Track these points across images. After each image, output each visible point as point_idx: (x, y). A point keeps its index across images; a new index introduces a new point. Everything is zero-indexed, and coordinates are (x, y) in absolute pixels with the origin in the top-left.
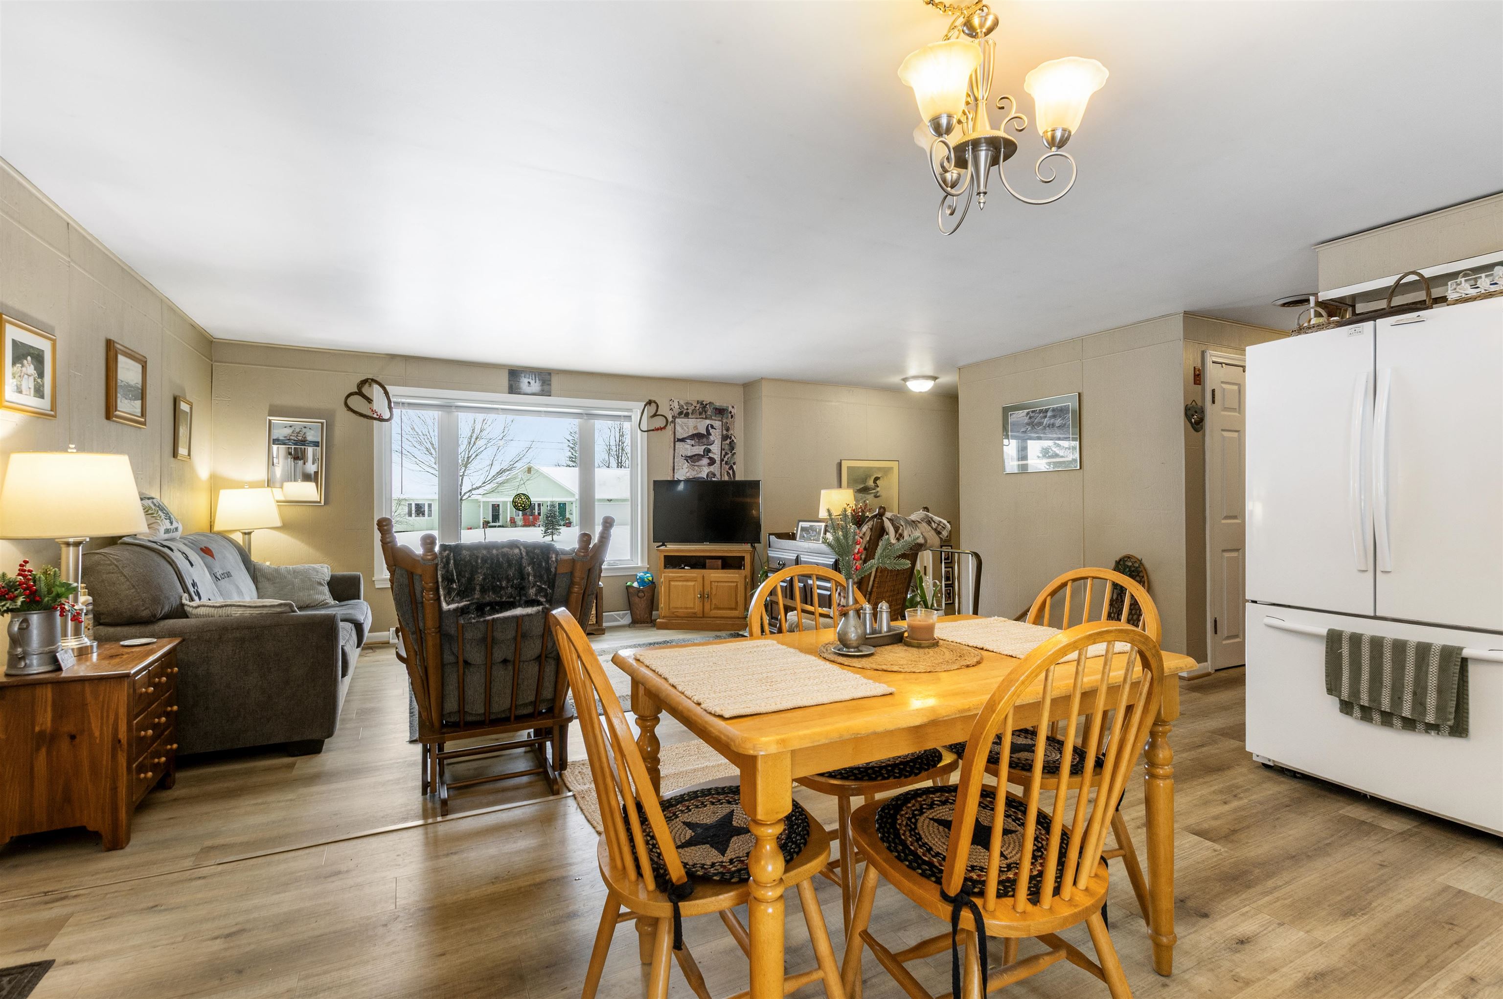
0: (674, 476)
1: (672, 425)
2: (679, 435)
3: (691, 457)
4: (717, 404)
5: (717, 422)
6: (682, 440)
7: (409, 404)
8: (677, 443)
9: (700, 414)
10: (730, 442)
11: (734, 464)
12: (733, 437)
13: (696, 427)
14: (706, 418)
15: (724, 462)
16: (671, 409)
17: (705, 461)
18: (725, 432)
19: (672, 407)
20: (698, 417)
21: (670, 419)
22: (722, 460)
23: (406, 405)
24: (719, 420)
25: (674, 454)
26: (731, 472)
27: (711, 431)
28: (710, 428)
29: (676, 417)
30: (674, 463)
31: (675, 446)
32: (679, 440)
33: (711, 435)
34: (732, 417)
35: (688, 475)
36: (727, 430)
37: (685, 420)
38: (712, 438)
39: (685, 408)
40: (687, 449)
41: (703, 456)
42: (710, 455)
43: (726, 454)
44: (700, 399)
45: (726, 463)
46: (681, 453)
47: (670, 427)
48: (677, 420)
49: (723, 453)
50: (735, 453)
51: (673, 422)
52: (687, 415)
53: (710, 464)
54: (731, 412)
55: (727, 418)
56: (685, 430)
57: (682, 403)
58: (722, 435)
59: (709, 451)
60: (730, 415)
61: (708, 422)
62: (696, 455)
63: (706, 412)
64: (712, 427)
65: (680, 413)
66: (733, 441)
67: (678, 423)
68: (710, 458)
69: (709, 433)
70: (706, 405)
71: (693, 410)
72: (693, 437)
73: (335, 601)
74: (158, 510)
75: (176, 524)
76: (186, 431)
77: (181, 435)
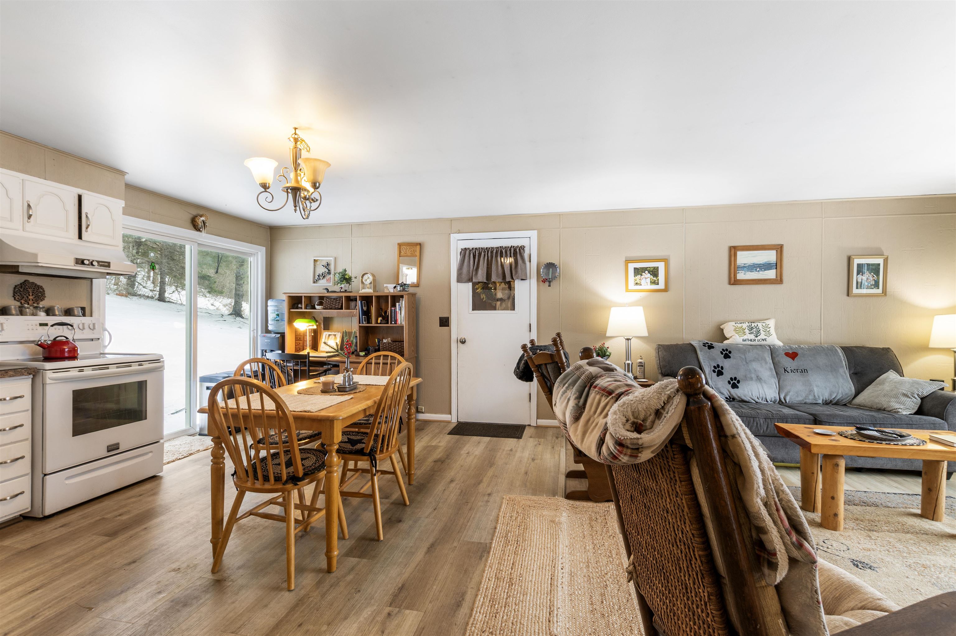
73: (910, 413)
74: (746, 329)
75: (764, 337)
76: (874, 277)
77: (859, 281)
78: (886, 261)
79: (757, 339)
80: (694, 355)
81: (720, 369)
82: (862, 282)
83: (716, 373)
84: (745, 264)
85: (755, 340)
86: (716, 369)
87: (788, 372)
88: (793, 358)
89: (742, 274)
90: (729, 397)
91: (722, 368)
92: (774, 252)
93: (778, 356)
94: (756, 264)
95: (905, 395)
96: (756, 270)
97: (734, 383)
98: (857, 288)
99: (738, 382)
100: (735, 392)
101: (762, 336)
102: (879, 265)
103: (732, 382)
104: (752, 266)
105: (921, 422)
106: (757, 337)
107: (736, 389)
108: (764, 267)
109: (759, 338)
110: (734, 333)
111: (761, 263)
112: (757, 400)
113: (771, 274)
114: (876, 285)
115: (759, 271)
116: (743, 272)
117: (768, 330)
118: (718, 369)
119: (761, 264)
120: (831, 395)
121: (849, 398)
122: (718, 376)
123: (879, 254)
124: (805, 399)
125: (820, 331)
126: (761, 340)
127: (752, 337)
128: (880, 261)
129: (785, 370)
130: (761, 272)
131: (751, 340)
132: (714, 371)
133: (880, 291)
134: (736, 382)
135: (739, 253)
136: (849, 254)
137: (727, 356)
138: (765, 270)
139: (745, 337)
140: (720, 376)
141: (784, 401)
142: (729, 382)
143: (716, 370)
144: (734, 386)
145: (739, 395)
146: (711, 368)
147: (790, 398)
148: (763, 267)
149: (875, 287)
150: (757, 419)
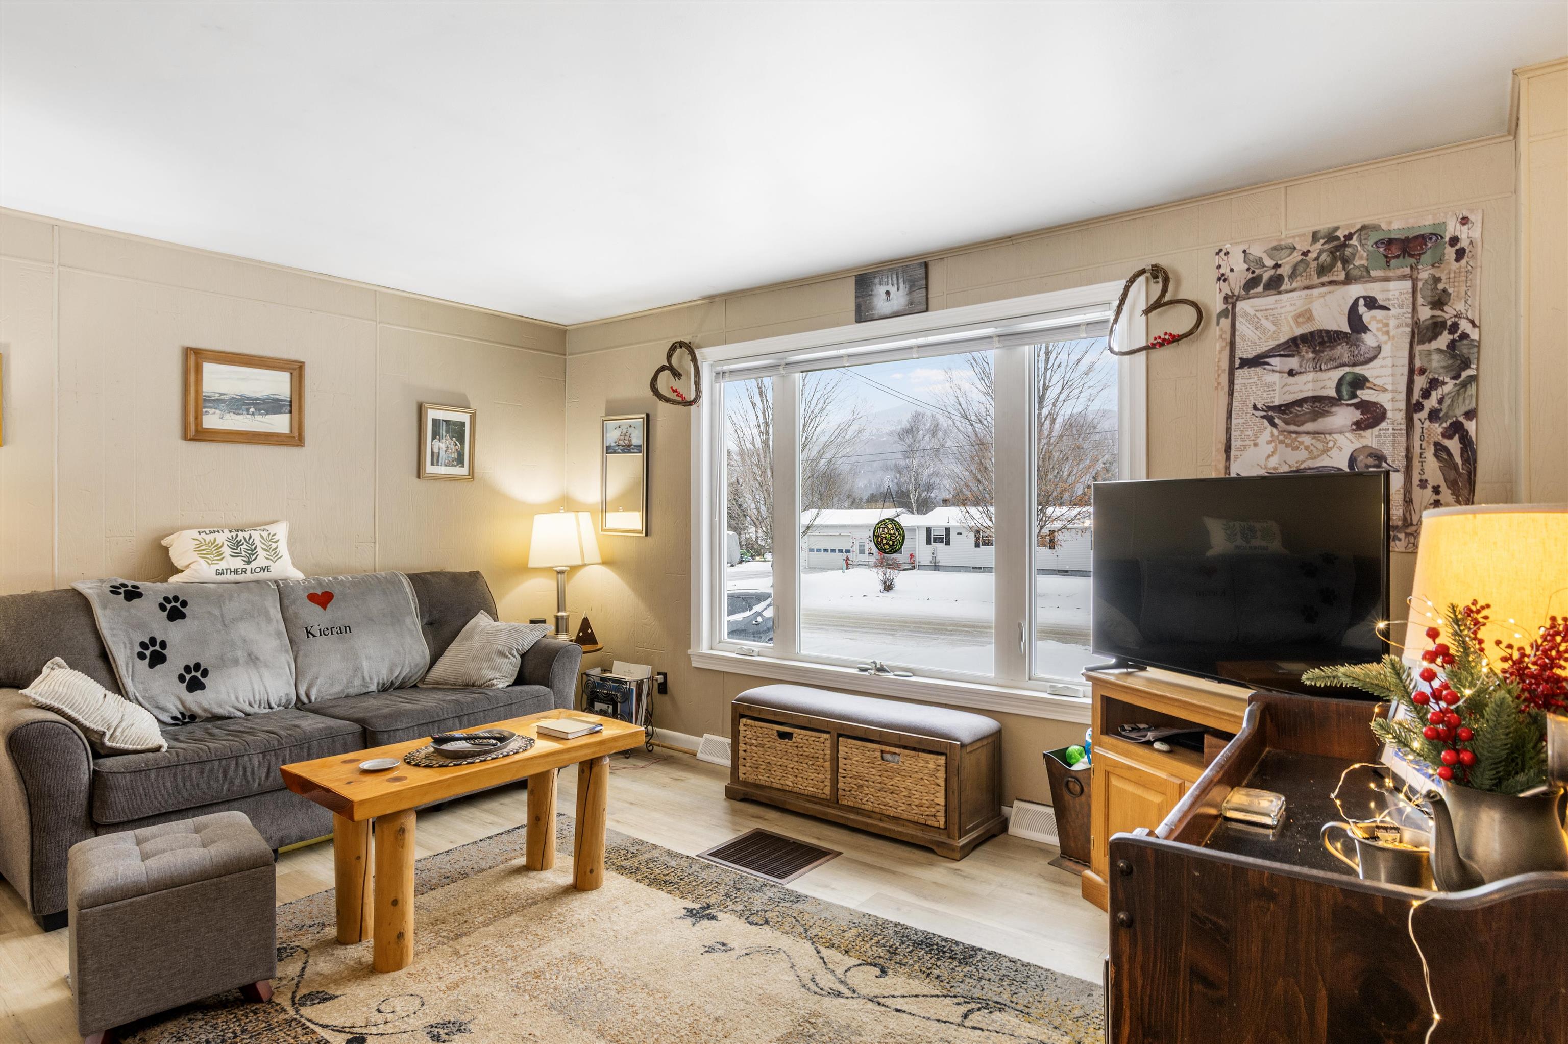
0: (1227, 468)
1: (1226, 323)
2: (1245, 351)
3: (1283, 409)
4: (1396, 225)
5: (1393, 285)
6: (1257, 361)
7: (732, 372)
8: (1238, 373)
9: (1322, 270)
10: (1452, 345)
11: (1471, 414)
12: (1465, 326)
13: (1307, 316)
14: (1349, 280)
15: (1424, 414)
16: (1222, 278)
17: (1344, 416)
18: (1425, 313)
19: (1225, 270)
20: (1316, 281)
21: (1217, 305)
22: (1413, 408)
23: (727, 375)
24: (1403, 277)
25: (1230, 405)
26: (1454, 445)
27: (1368, 316)
28: (1362, 309)
29: (1239, 298)
30: (1228, 430)
31: (1231, 383)
32: (1247, 363)
33: (1365, 329)
34: (1460, 254)
35: (1273, 462)
36: (1439, 302)
37: (1270, 301)
38: (1369, 340)
39: (1269, 263)
40: (1270, 387)
41: (1334, 402)
42: (1365, 395)
43: (1434, 383)
44: (1324, 225)
45: (1434, 416)
46: (1252, 400)
47: (1216, 332)
48: (1240, 305)
49: (1420, 382)
50: (1473, 379)
51: (1230, 312)
52: (1275, 284)
53: (1360, 426)
54: (1454, 241)
55: (1438, 262)
56: (1265, 331)
57: (1257, 251)
58: (1416, 324)
59: (1359, 382)
60: (1450, 252)
61: (1356, 290)
62: (1305, 400)
63: (1346, 262)
64: (1371, 303)
65: (1252, 283)
66: (1465, 336)
67: (1246, 314)
68: (1364, 406)
69: (1357, 324)
70: (1349, 237)
71: (1295, 268)
72: (1292, 346)
73: (508, 684)
74: (225, 547)
75: (265, 563)
76: (456, 445)
77: (436, 450)
78: (473, 417)
79: (248, 567)
80: (84, 620)
81: (157, 648)
82: (439, 453)
83: (147, 660)
84: (221, 394)
85: (244, 571)
86: (147, 649)
87: (314, 636)
88: (324, 605)
89: (216, 417)
90: (182, 713)
91: (163, 645)
92: (285, 377)
93: (294, 602)
94: (248, 398)
95: (501, 654)
96: (248, 410)
97: (194, 677)
98: (432, 464)
99: (205, 673)
100: (197, 701)
101: (261, 561)
102: (463, 424)
103: (188, 677)
104: (238, 400)
105: (521, 697)
106: (249, 562)
107: (198, 692)
108: (266, 406)
109: (254, 565)
110: (195, 556)
111: (259, 395)
112: (248, 709)
113: (280, 423)
114: (460, 461)
115: (253, 414)
116: (217, 411)
117: (274, 546)
118: (151, 649)
119: (257, 399)
120: (391, 671)
121: (421, 672)
122: (152, 665)
123: (462, 404)
124: (347, 687)
125: (372, 545)
126: (258, 570)
127: (239, 563)
128: (464, 417)
129: (308, 632)
130: (258, 417)
131: (236, 572)
132: (141, 656)
133: (464, 471)
134: (198, 675)
135: (209, 368)
136: (421, 399)
137: (176, 615)
138: (267, 413)
139: (223, 565)
140: (159, 667)
141: (305, 700)
142: (181, 678)
143: (148, 653)
144: (195, 685)
145: (206, 706)
146: (132, 649)
147: (319, 691)
148: (262, 406)
149: (457, 464)
150: (246, 758)
